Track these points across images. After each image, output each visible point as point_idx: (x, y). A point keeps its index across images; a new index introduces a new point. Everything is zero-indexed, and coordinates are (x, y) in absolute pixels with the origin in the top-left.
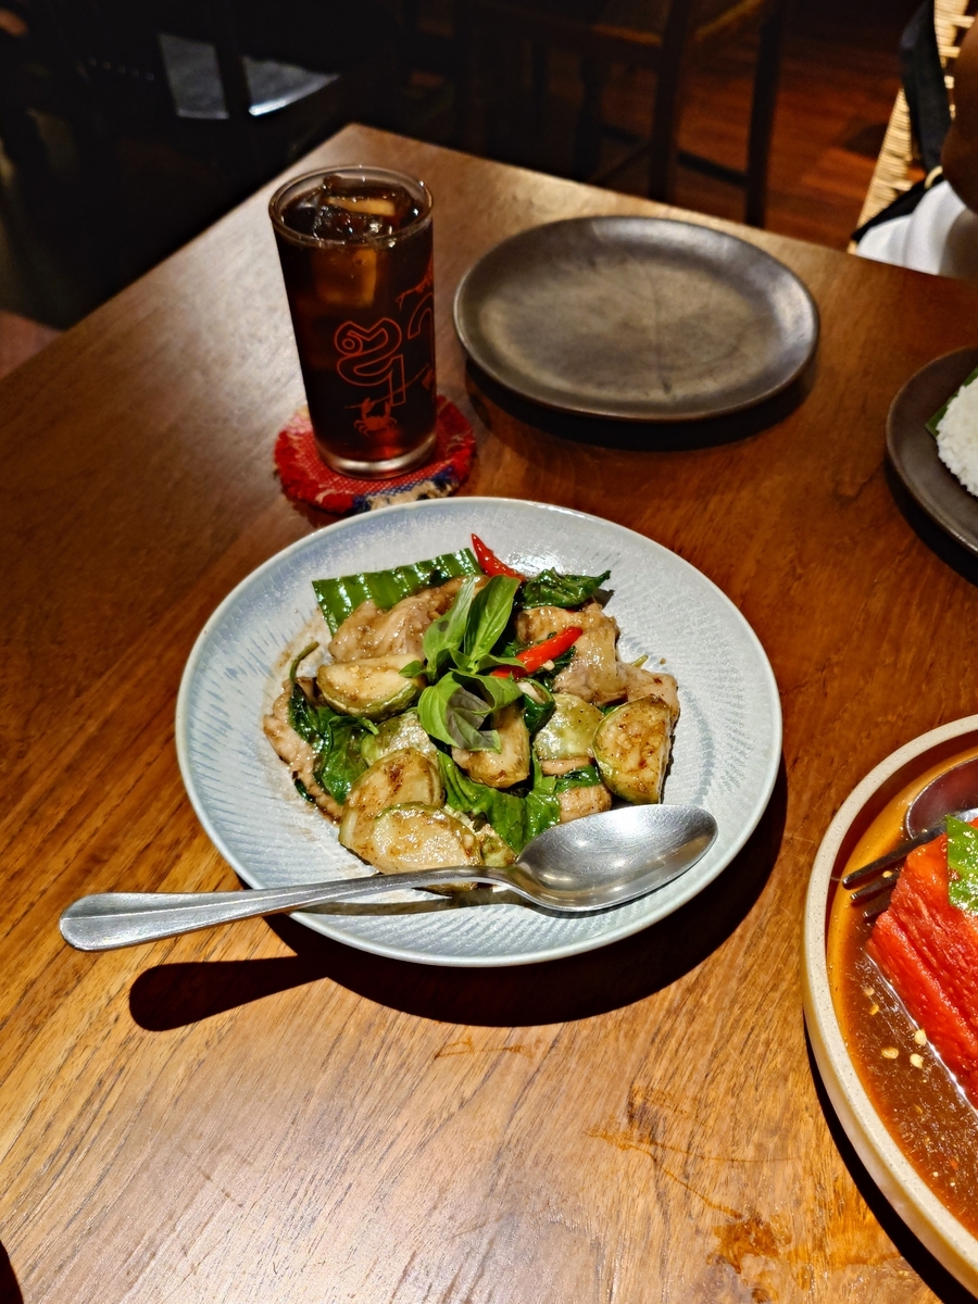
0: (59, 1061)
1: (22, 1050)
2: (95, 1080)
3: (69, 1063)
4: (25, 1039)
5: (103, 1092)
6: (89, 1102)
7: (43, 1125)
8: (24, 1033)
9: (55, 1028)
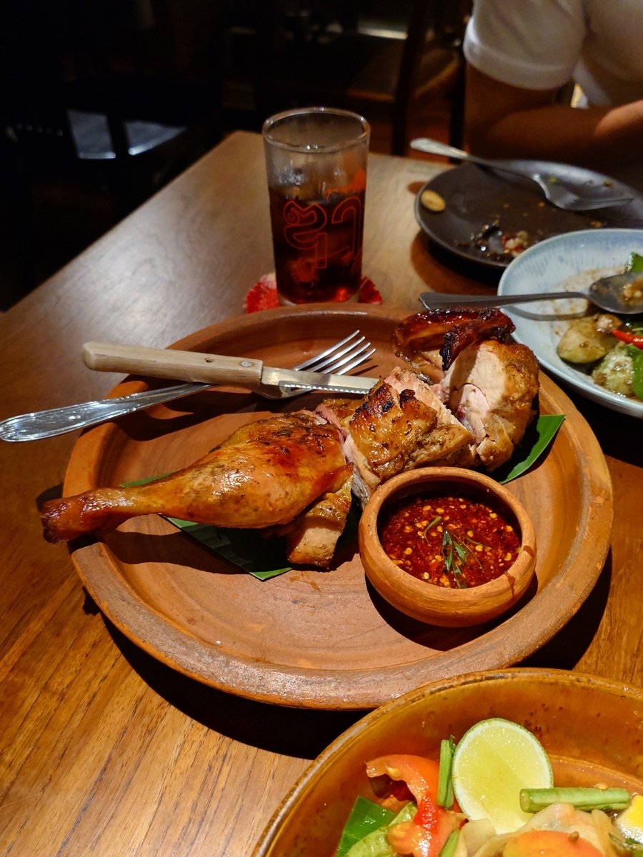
0: (175, 754)
1: (143, 749)
2: (206, 766)
3: (182, 756)
4: (143, 742)
5: (214, 774)
6: (204, 783)
7: (171, 805)
8: (142, 737)
9: (165, 731)
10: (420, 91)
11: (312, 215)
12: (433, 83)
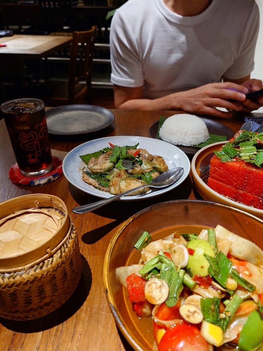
10: (76, 96)
11: (32, 136)
12: (80, 94)
